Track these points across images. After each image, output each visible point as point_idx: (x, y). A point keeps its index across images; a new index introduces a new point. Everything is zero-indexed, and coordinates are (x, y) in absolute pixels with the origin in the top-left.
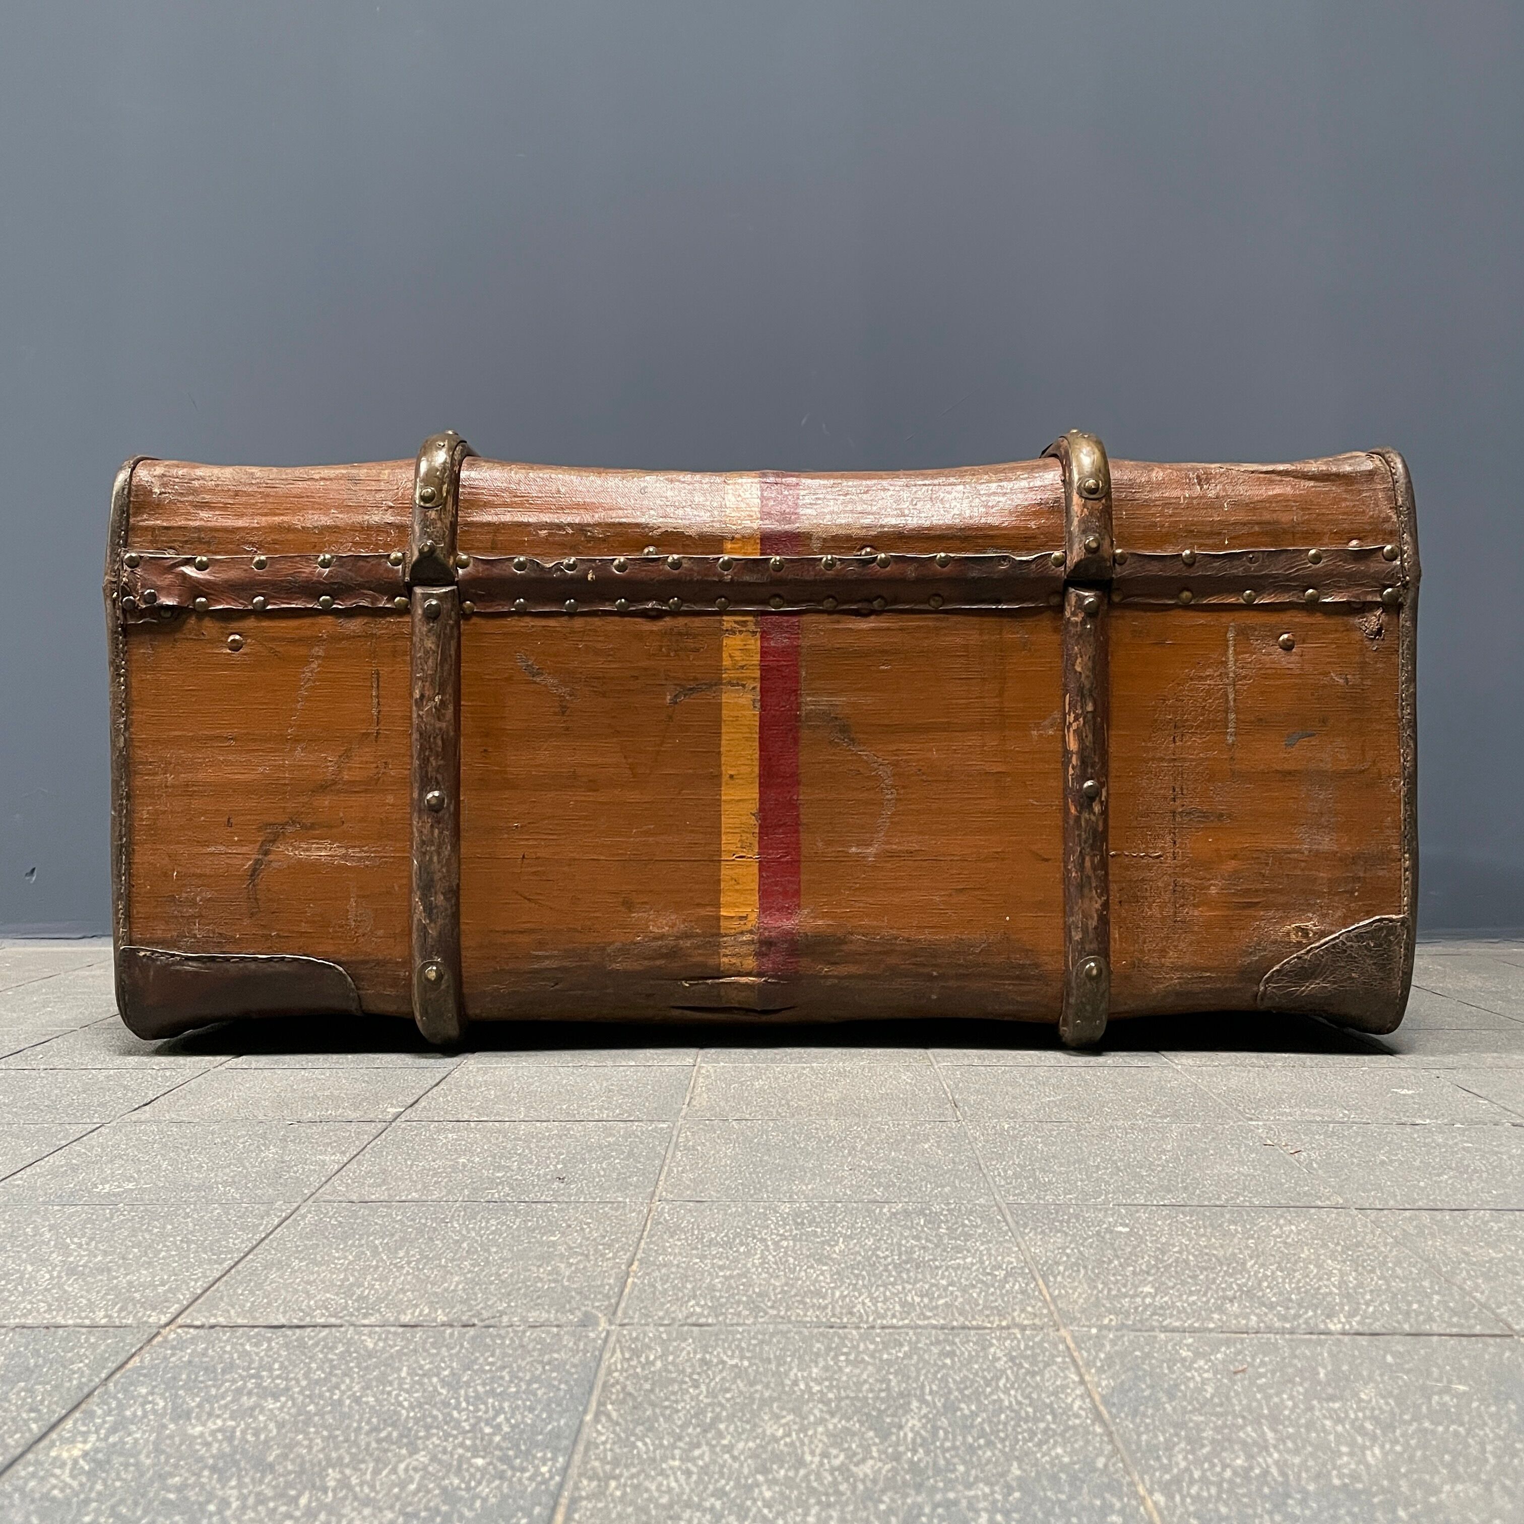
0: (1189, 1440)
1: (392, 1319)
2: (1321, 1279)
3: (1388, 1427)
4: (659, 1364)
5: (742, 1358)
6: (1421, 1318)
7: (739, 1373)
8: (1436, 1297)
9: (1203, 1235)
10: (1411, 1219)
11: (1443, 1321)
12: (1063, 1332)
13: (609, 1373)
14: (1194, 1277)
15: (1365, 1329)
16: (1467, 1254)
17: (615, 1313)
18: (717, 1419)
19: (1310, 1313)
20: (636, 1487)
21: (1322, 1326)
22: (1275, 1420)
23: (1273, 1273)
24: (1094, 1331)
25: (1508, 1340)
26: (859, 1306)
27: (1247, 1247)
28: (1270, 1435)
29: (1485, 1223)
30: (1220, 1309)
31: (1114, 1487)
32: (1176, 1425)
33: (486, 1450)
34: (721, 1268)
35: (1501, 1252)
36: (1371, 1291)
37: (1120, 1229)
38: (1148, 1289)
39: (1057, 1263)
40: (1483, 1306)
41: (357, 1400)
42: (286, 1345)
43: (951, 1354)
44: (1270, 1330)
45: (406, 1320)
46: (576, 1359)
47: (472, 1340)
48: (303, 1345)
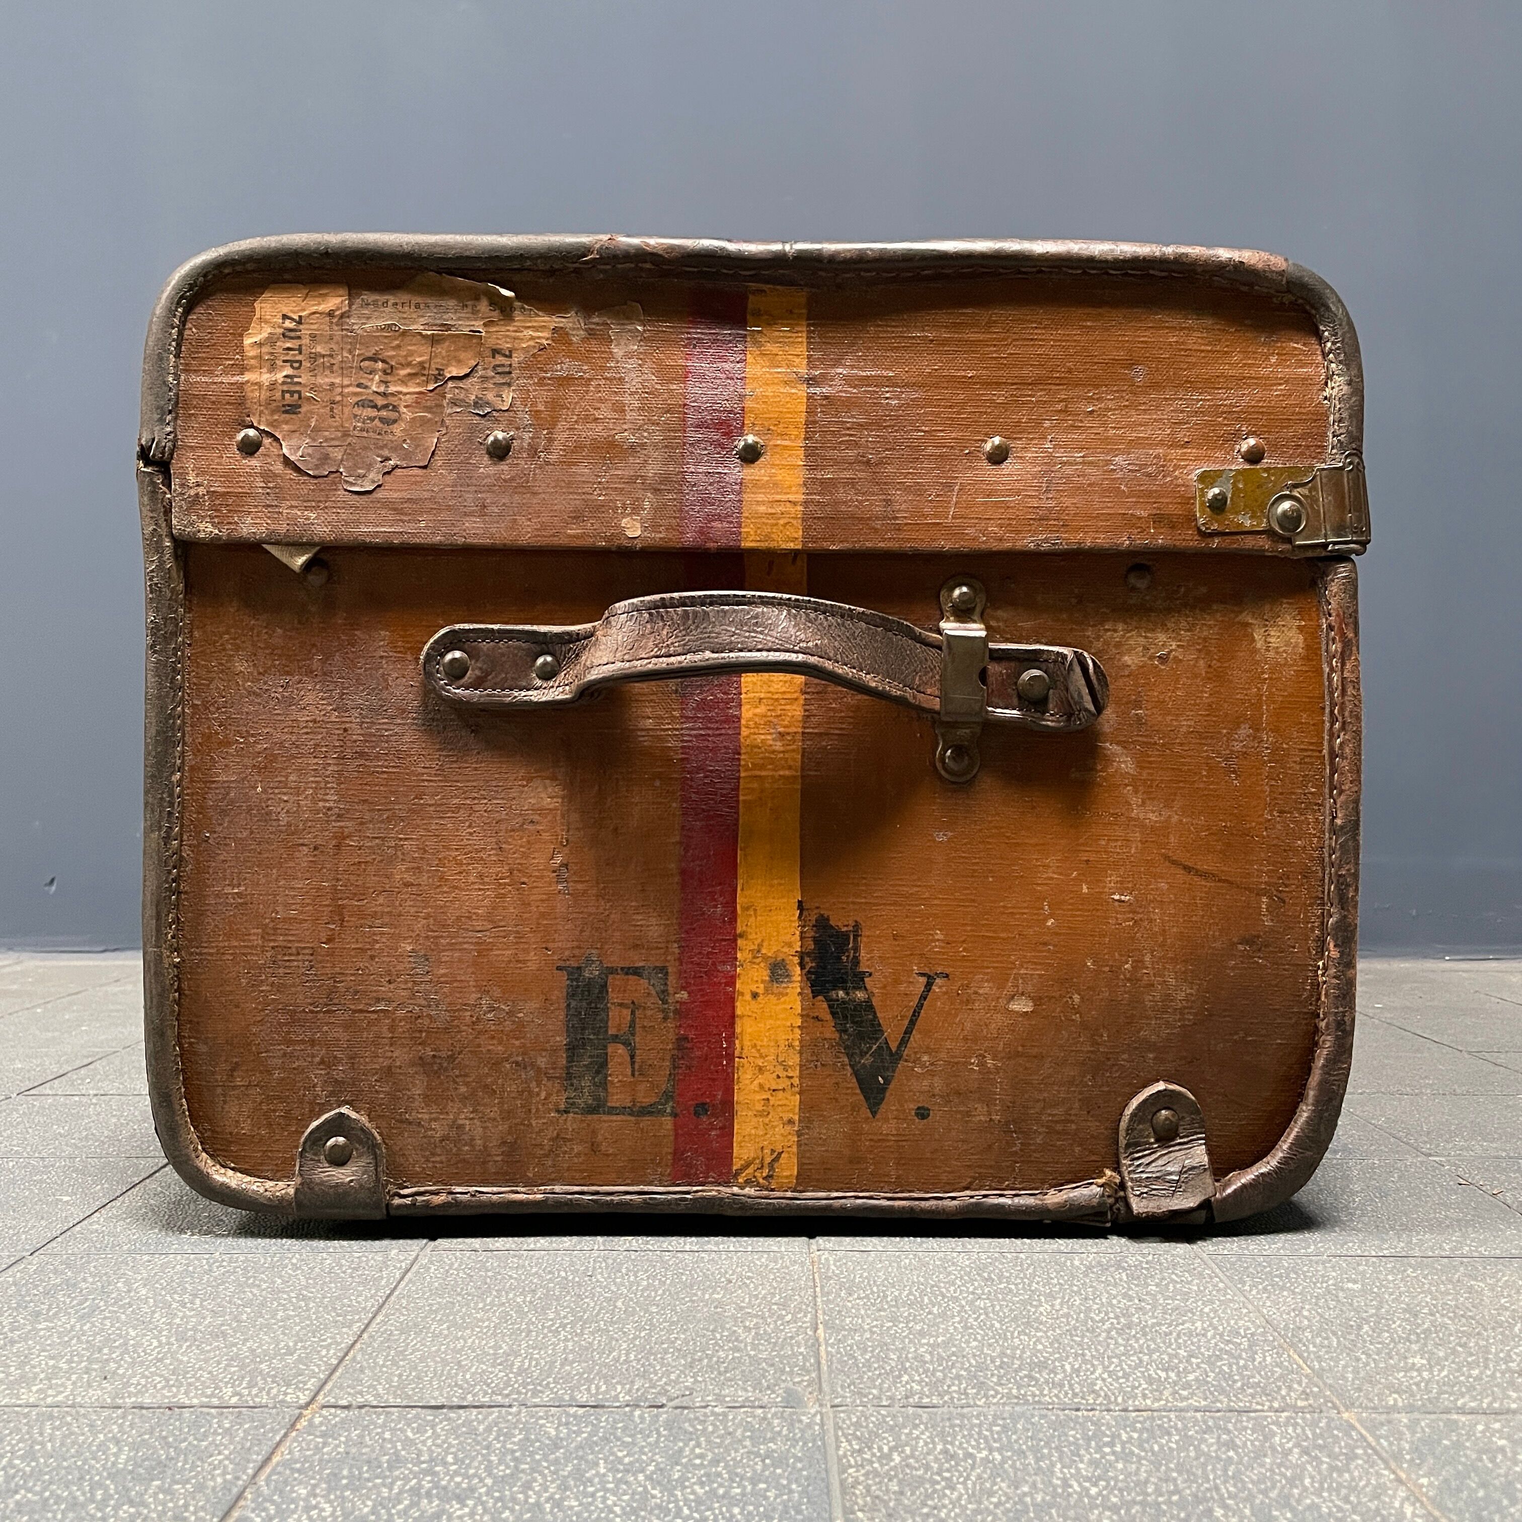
1: (567, 1397)
4: (897, 1458)
5: (991, 1450)
7: (997, 1472)
12: (1347, 1416)
13: (843, 1469)
17: (820, 1390)
24: (1381, 1414)
26: (1099, 1382)
34: (922, 1334)
37: (1350, 1285)
38: (1419, 1360)
39: (1301, 1329)
41: (558, 1504)
42: (454, 1431)
43: (1232, 1445)
45: (583, 1398)
46: (797, 1451)
47: (668, 1425)
48: (473, 1431)
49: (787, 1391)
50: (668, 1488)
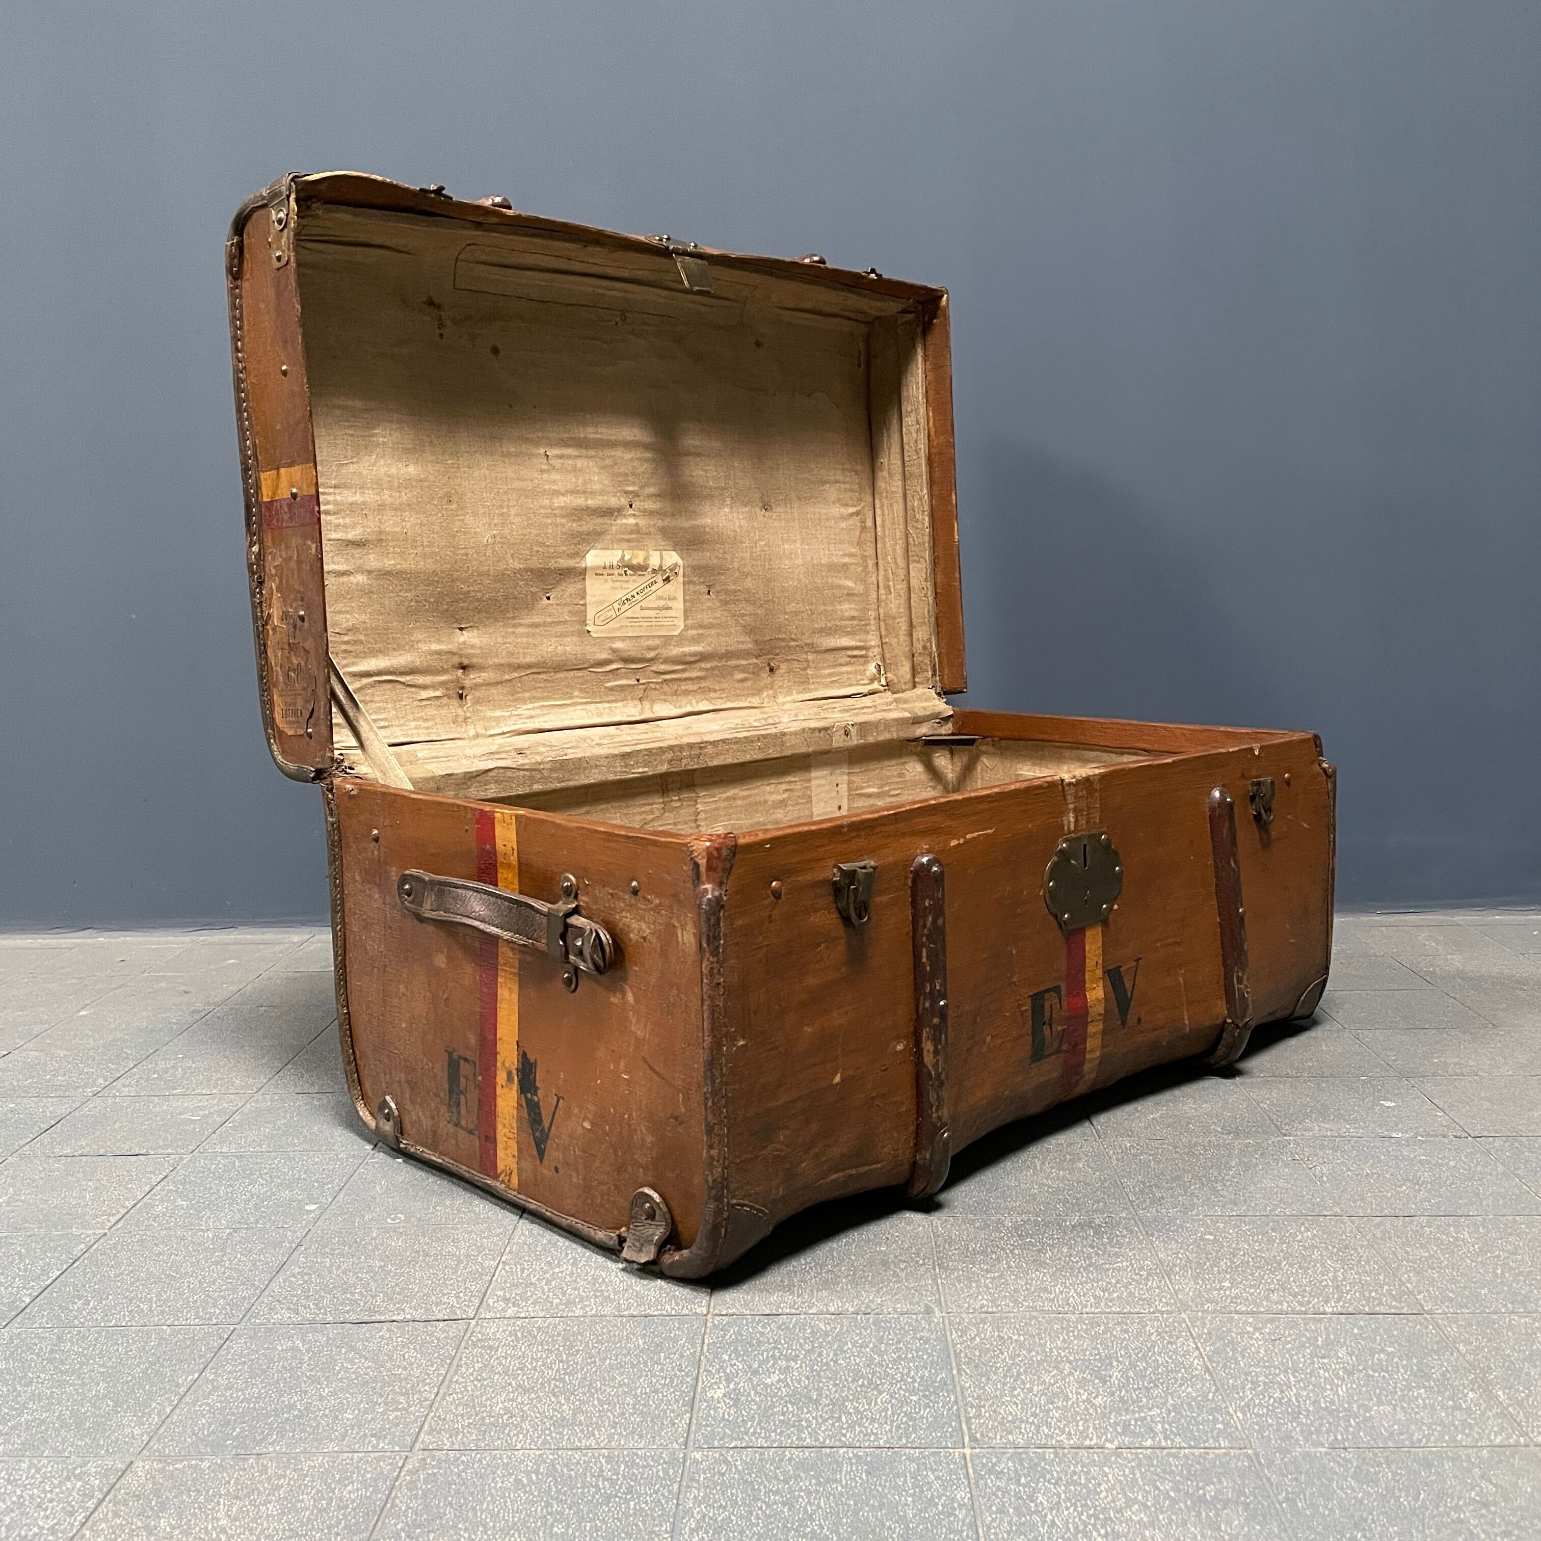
0: (1252, 1383)
2: (1323, 1275)
3: (1350, 1373)
4: (978, 1339)
5: (1019, 1335)
6: (1376, 1302)
7: (1021, 1346)
8: (1386, 1287)
9: (1257, 1241)
10: (1378, 1226)
11: (1387, 1305)
12: (1183, 1315)
13: (955, 1345)
14: (1252, 1274)
15: (1343, 1311)
16: (1408, 1253)
18: (1019, 1374)
19: (1316, 1300)
20: (995, 1411)
21: (1322, 1309)
22: (1295, 1370)
23: (1297, 1271)
24: (1200, 1314)
25: (1420, 1317)
26: (1071, 1299)
27: (1282, 1251)
28: (1292, 1379)
29: (1422, 1227)
30: (1267, 1298)
31: (1218, 1409)
32: (1246, 1374)
33: (914, 1392)
35: (1428, 1251)
36: (1350, 1283)
37: (1208, 1237)
38: (1227, 1284)
39: (1175, 1265)
40: (1411, 1293)
41: (836, 1362)
42: (779, 1328)
43: (1126, 1331)
44: (1294, 1312)
45: (832, 1309)
46: (934, 1336)
47: (874, 1323)
48: (788, 1328)
49: (926, 1305)
50: (881, 1355)
